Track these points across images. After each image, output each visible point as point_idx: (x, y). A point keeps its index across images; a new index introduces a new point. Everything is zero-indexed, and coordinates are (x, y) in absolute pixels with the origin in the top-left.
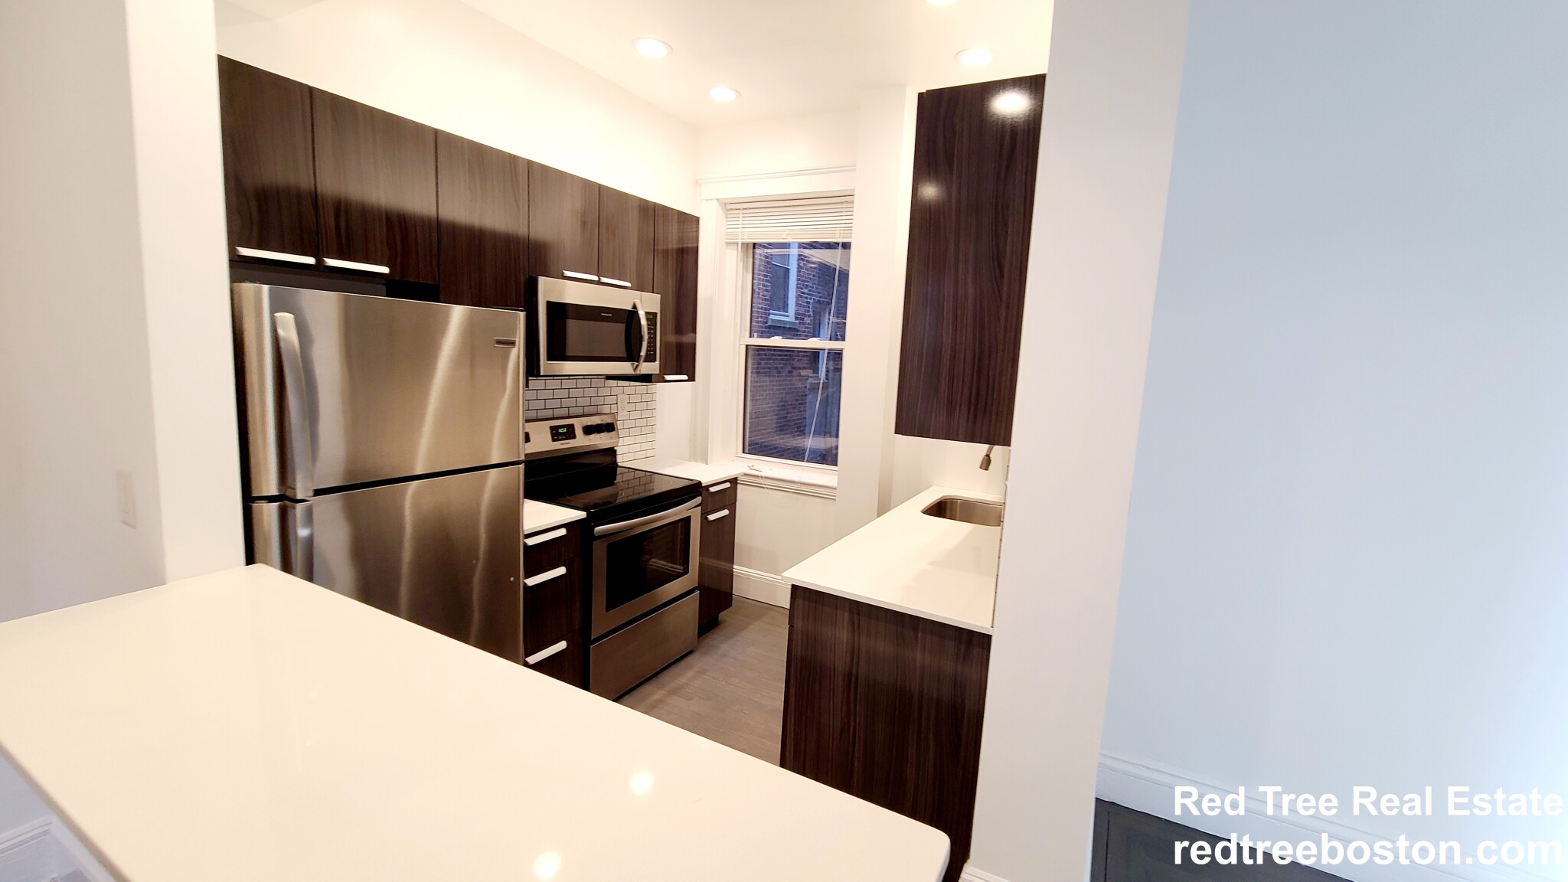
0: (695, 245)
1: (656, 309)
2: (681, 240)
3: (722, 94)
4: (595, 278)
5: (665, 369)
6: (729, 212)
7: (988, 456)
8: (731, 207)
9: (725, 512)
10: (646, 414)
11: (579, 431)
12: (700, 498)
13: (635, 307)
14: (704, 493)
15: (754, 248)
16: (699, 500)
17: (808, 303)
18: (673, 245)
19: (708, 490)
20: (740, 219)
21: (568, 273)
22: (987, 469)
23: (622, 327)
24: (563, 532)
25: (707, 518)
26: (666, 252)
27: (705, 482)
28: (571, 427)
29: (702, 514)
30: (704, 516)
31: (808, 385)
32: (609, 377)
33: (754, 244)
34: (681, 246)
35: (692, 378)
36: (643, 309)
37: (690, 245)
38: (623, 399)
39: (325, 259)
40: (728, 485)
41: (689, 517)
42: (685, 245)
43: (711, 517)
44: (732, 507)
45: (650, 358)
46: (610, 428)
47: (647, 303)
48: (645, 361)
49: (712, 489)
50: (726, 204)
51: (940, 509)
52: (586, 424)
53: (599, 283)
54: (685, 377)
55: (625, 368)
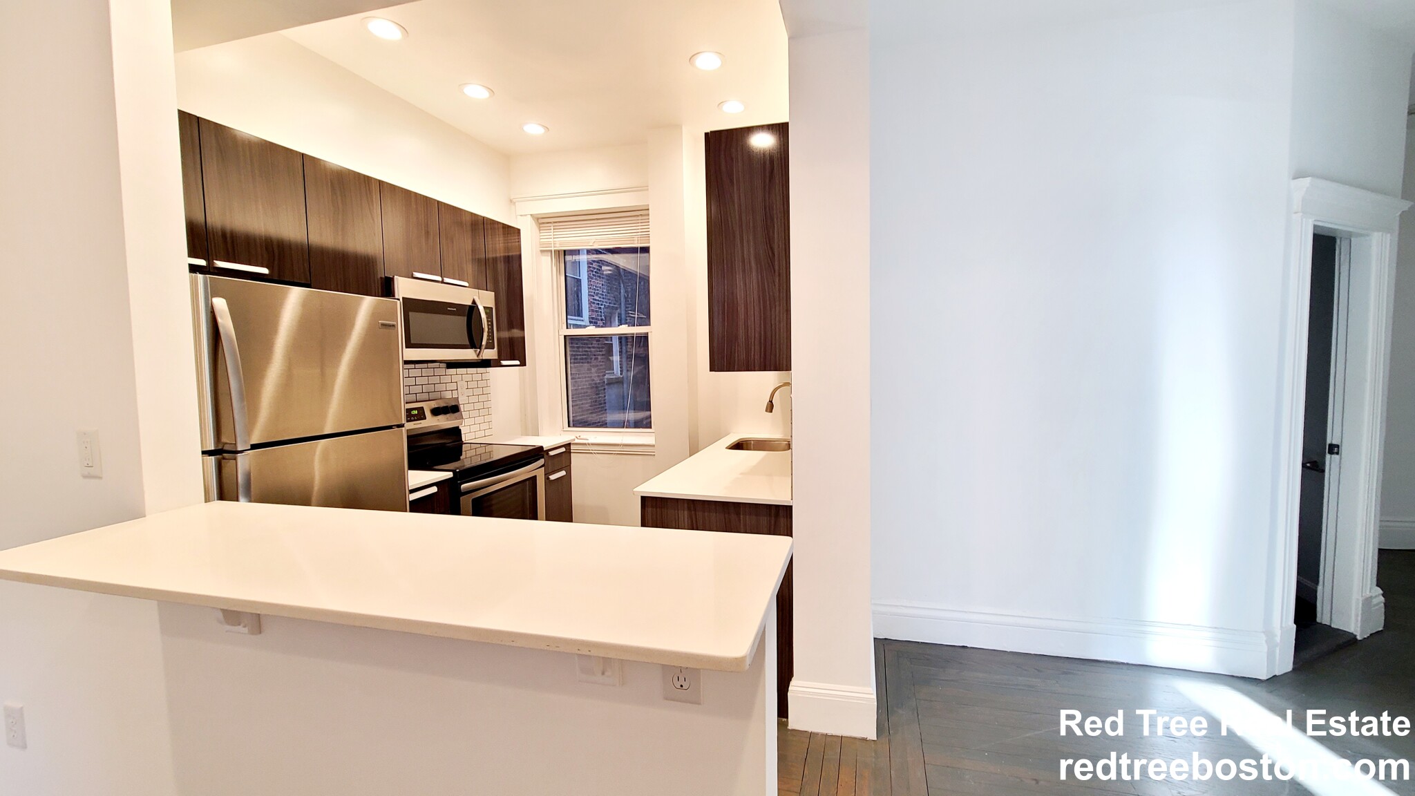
0: (518, 253)
1: (491, 304)
2: (507, 249)
3: (534, 129)
4: (439, 279)
5: (501, 356)
6: (541, 226)
7: (771, 402)
8: (542, 221)
9: (563, 473)
10: (482, 398)
11: (428, 413)
12: (543, 460)
13: (474, 302)
14: (545, 456)
15: (565, 255)
16: (541, 462)
17: (600, 308)
18: (500, 254)
19: (548, 454)
20: (552, 231)
21: (417, 275)
22: (771, 412)
23: (463, 320)
24: (434, 489)
25: (548, 478)
26: (495, 260)
27: (546, 446)
28: (421, 410)
29: (545, 475)
30: (547, 475)
31: (606, 380)
32: (452, 365)
33: (565, 251)
34: (507, 254)
35: (523, 364)
36: (481, 304)
37: (514, 254)
38: (463, 385)
39: (215, 261)
40: (563, 450)
41: (535, 476)
42: (510, 254)
43: (553, 477)
44: (568, 468)
45: (490, 346)
46: (454, 409)
47: (485, 300)
48: (486, 348)
49: (552, 453)
50: (538, 219)
51: (739, 446)
52: (433, 407)
53: (442, 282)
54: (517, 362)
55: (469, 354)
